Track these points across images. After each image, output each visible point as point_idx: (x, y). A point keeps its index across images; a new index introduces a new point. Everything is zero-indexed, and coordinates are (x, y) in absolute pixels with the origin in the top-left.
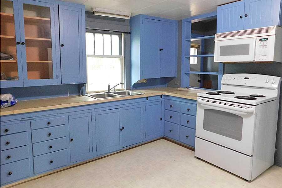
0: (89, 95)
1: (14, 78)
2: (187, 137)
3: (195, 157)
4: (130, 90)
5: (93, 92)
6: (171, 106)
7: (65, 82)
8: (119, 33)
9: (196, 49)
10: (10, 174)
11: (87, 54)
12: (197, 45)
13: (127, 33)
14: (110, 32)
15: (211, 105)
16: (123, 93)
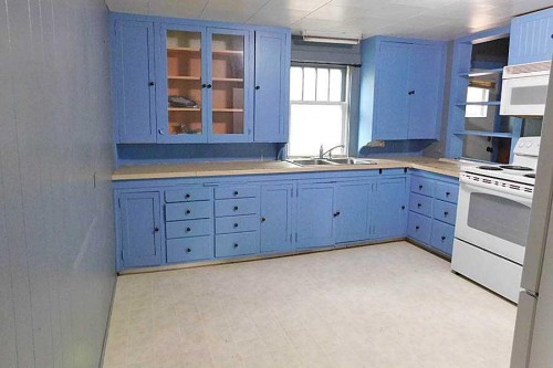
0: (292, 160)
1: (195, 132)
2: (443, 238)
3: (453, 271)
4: (356, 157)
5: (297, 157)
6: (421, 187)
7: (259, 140)
8: (343, 67)
9: (487, 91)
10: (189, 250)
11: (291, 99)
12: (488, 83)
13: (355, 66)
14: (329, 66)
15: (481, 186)
16: (343, 161)
